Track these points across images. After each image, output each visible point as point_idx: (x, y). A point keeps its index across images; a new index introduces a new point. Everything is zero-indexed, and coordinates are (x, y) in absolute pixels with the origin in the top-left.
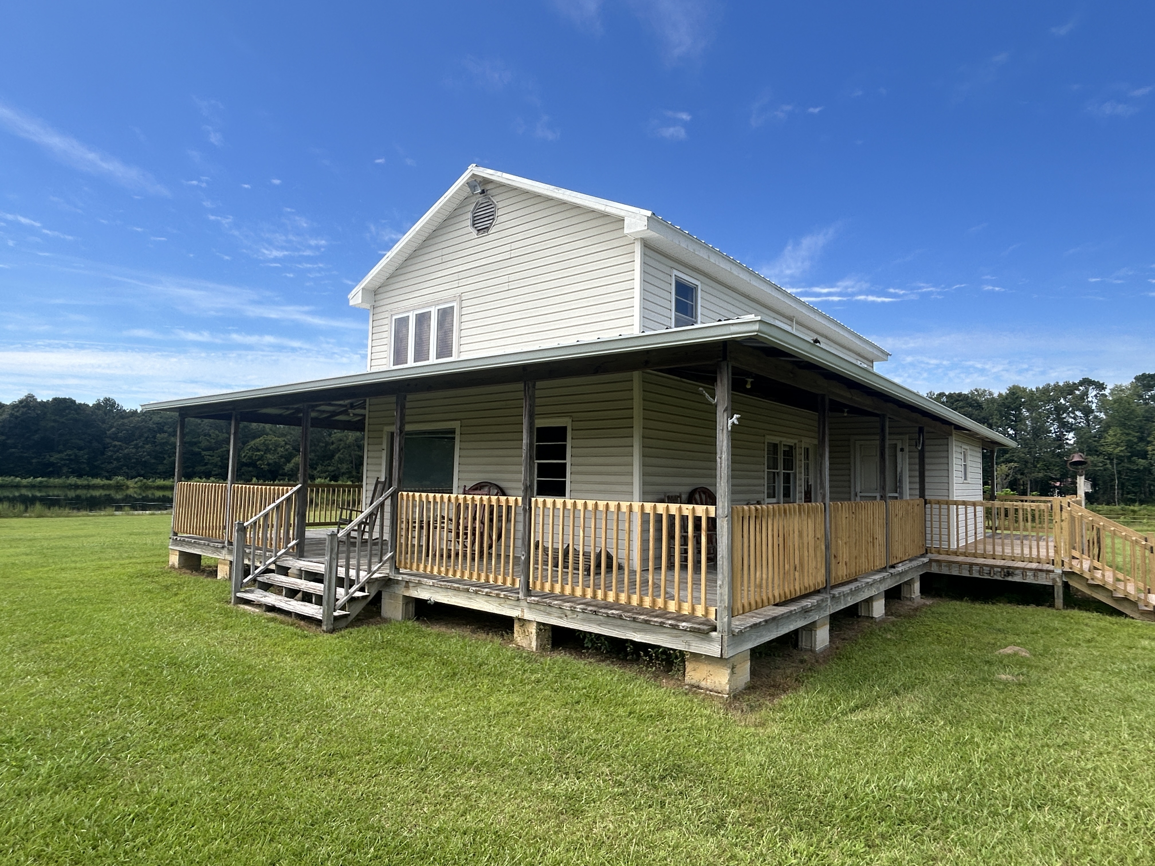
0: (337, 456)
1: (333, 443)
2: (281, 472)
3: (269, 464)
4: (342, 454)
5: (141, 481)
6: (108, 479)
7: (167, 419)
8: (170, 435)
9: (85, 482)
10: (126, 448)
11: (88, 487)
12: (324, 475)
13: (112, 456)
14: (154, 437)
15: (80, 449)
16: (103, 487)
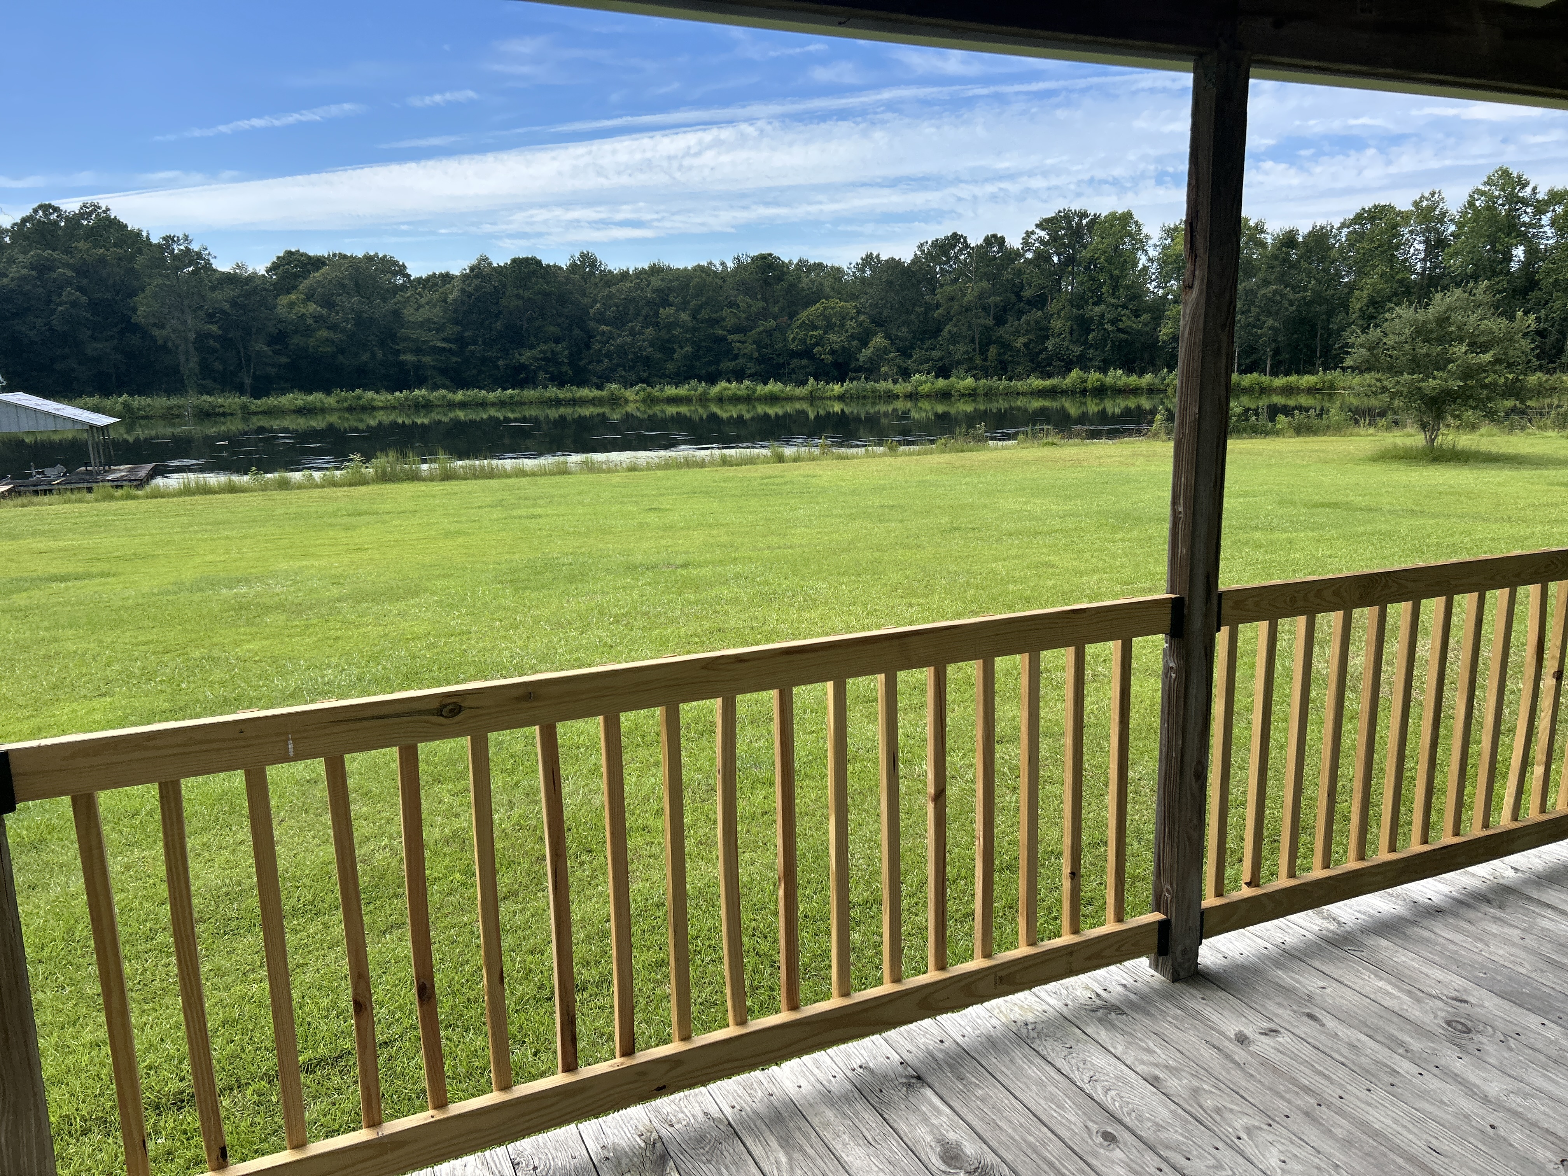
0: (946, 330)
2: (852, 365)
3: (833, 352)
5: (644, 390)
6: (600, 387)
7: (671, 281)
8: (678, 310)
9: (569, 395)
10: (620, 336)
11: (574, 402)
12: (925, 367)
13: (600, 350)
15: (557, 341)
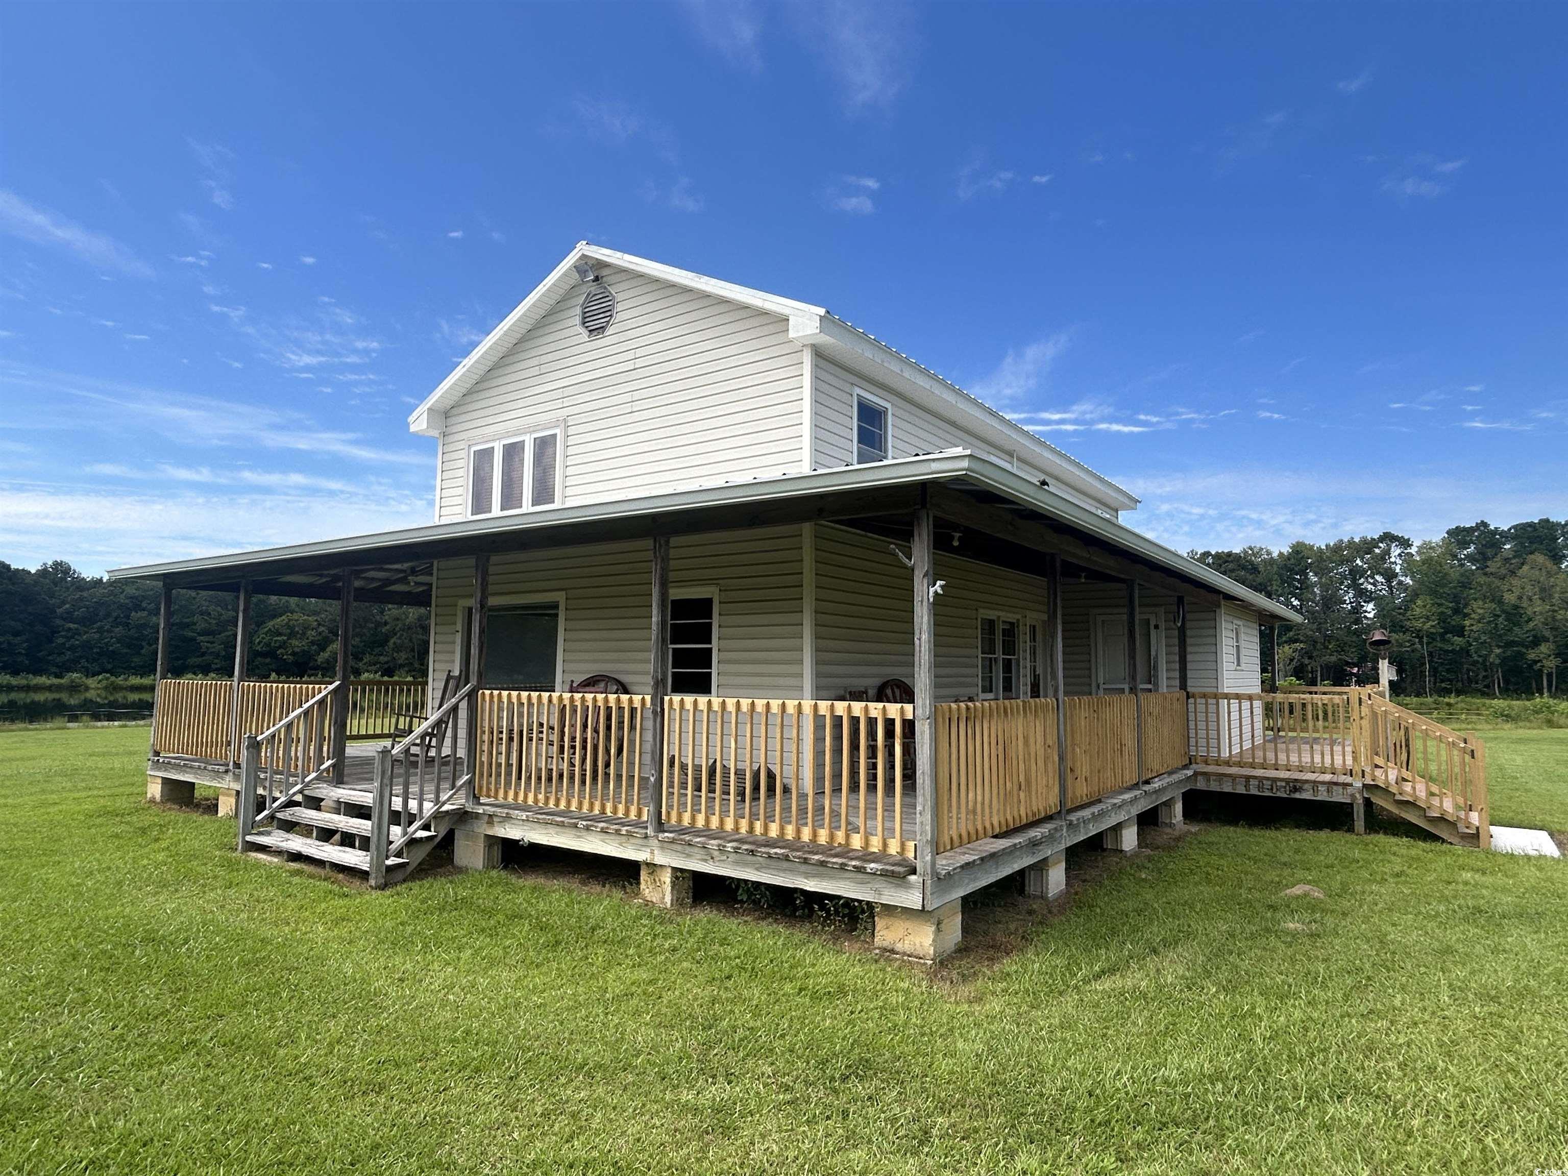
0: (392, 641)
1: (386, 623)
2: (311, 664)
3: (294, 654)
4: (399, 638)
5: (107, 679)
6: (58, 676)
7: (145, 591)
8: (150, 614)
9: (24, 682)
10: (86, 633)
11: (28, 688)
12: (374, 668)
13: (64, 644)
14: (128, 617)
15: (16, 634)
16: (50, 688)
